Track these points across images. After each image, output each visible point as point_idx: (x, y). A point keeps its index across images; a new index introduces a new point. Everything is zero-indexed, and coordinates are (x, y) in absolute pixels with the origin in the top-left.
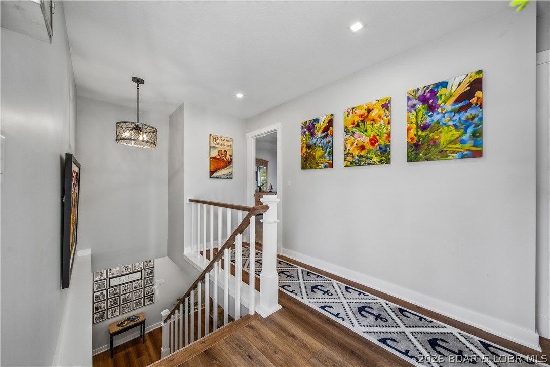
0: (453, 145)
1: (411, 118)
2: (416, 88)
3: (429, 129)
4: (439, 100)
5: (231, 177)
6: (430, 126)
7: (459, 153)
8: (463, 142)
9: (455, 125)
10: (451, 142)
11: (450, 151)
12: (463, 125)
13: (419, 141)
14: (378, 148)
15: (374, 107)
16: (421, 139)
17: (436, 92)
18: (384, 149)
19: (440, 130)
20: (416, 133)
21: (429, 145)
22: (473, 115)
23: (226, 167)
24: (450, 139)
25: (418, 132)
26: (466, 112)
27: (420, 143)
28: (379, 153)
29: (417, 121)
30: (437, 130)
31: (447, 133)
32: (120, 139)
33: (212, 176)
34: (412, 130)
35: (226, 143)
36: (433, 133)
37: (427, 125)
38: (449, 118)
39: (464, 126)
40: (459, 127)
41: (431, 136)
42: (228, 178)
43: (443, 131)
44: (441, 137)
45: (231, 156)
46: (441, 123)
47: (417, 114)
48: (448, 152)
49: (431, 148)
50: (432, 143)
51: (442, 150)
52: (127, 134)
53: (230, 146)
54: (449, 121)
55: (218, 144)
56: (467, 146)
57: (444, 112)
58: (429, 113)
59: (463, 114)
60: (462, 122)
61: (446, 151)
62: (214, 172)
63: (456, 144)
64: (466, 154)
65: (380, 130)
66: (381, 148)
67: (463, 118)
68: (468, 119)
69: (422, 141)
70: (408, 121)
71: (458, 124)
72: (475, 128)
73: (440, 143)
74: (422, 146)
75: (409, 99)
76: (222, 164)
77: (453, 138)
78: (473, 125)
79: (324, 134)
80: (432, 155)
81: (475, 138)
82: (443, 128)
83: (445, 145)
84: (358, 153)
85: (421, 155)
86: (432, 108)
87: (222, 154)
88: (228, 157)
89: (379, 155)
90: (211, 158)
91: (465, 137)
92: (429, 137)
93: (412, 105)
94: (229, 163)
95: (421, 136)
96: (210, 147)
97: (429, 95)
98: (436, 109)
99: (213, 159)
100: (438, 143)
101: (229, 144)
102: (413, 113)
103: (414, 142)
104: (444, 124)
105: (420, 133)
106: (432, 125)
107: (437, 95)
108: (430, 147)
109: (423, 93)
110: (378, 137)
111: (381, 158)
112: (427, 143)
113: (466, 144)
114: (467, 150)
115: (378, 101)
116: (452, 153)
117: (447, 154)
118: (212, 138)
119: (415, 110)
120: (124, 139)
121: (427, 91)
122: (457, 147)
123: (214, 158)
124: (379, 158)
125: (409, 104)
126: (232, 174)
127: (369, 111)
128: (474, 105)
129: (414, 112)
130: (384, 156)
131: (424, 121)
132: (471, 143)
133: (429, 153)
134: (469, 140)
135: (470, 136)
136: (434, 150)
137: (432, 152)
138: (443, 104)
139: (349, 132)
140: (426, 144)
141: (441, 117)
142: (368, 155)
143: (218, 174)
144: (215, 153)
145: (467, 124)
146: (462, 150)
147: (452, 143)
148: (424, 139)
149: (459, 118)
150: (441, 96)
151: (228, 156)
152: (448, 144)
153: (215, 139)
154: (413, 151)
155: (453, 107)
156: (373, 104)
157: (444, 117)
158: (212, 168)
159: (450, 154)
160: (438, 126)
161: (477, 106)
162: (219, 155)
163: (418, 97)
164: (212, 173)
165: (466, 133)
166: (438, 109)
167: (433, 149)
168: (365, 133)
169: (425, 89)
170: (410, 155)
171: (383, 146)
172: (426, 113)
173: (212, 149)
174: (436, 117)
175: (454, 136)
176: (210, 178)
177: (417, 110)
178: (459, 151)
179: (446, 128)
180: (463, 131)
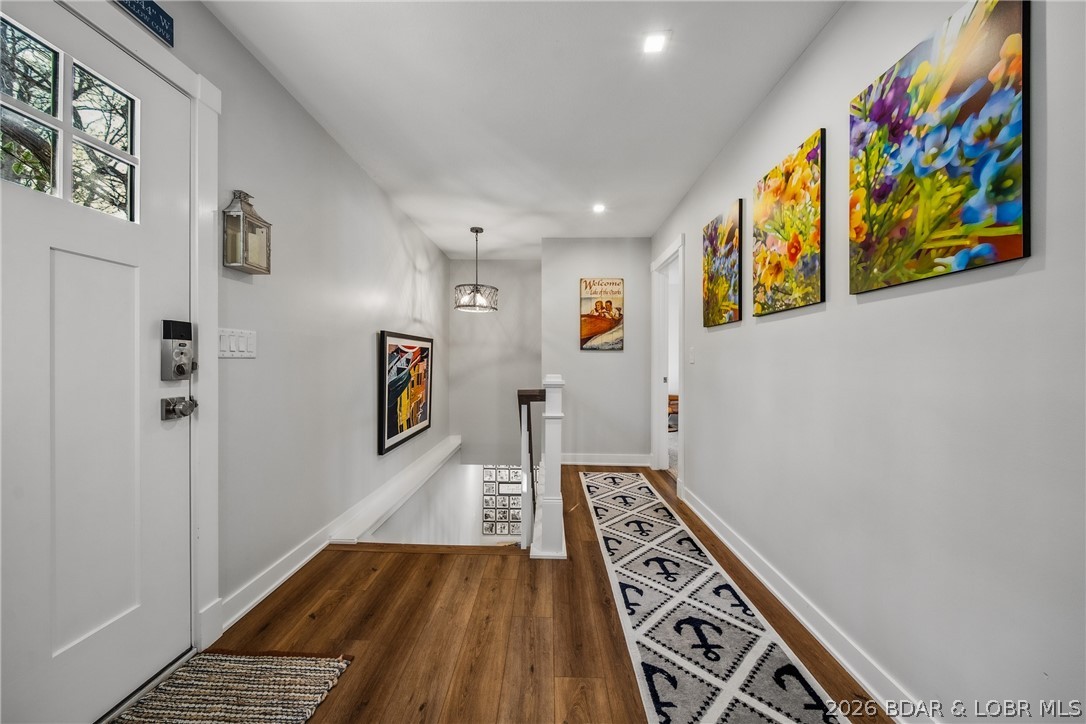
0: (945, 229)
1: (856, 172)
2: (865, 87)
3: (891, 195)
4: (913, 101)
5: (619, 346)
6: (894, 186)
7: (960, 254)
8: (969, 217)
9: (949, 167)
10: (941, 222)
11: (938, 249)
12: (968, 160)
13: (872, 233)
14: (801, 264)
15: (797, 163)
16: (876, 227)
17: (907, 82)
18: (810, 266)
19: (914, 192)
20: (865, 211)
21: (891, 241)
22: (995, 122)
23: (610, 329)
24: (939, 213)
25: (868, 208)
26: (977, 117)
27: (874, 239)
28: (802, 278)
29: (868, 177)
30: (908, 193)
31: (930, 197)
32: (459, 306)
33: (584, 346)
34: (858, 206)
35: (609, 288)
36: (900, 202)
37: (888, 182)
38: (934, 150)
39: (972, 163)
40: (960, 171)
41: (895, 212)
42: (613, 349)
43: (921, 194)
44: (915, 212)
45: (619, 309)
46: (917, 170)
47: (867, 158)
48: (933, 253)
49: (896, 248)
50: (897, 235)
51: (920, 251)
52: (465, 299)
53: (619, 292)
54: (935, 157)
55: (595, 293)
56: (980, 229)
57: (922, 135)
58: (892, 147)
59: (970, 125)
60: (966, 151)
61: (929, 250)
62: (589, 339)
63: (952, 225)
64: (977, 256)
65: (804, 220)
66: (805, 264)
67: (970, 140)
68: (982, 137)
69: (878, 230)
70: (851, 183)
71: (957, 163)
72: (1001, 164)
73: (915, 229)
74: (877, 247)
75: (853, 122)
76: (604, 325)
77: (945, 209)
78: (996, 155)
79: (729, 247)
80: (897, 268)
81: (1000, 198)
82: (922, 185)
83: (927, 233)
84: (772, 283)
85: (875, 270)
86: (896, 133)
87: (602, 308)
88: (614, 312)
89: (802, 282)
90: (582, 316)
91: (975, 200)
92: (891, 216)
93: (858, 136)
94: (617, 322)
95: (875, 217)
96: (581, 299)
97: (891, 96)
98: (906, 133)
99: (587, 319)
100: (911, 231)
101: (615, 288)
102: (860, 157)
103: (863, 238)
104: (924, 171)
105: (873, 209)
106: (898, 180)
107: (909, 91)
108: (895, 245)
109: (879, 96)
110: (801, 238)
111: (806, 290)
112: (887, 236)
113: (976, 220)
114: (982, 240)
115: (802, 146)
116: (943, 256)
117: (931, 260)
118: (584, 285)
119: (865, 149)
120: (463, 306)
121: (888, 86)
122: (955, 233)
123: (588, 316)
124: (803, 289)
125: (853, 136)
126: (622, 340)
127: (788, 175)
128: (997, 88)
129: (862, 154)
130: (809, 285)
131: (882, 175)
132: (990, 214)
133: (891, 264)
134: (983, 207)
135: (987, 194)
136: (903, 253)
137: (897, 259)
138: (921, 110)
139: (760, 235)
140: (886, 239)
141: (917, 151)
142: (787, 284)
143: (595, 342)
144: (589, 308)
145: (981, 154)
146: (968, 242)
147: (943, 225)
148: (881, 226)
149: (960, 143)
150: (917, 88)
151: (614, 310)
152: (932, 231)
153: (589, 285)
154: (860, 262)
155: (945, 113)
156: (794, 157)
157: (923, 150)
158: (584, 332)
159: (937, 260)
160: (911, 181)
161: (1007, 87)
162: (597, 311)
163: (871, 111)
164: (584, 341)
165: (974, 186)
166: (909, 130)
167: (900, 249)
168: (782, 231)
169: (883, 82)
170: (854, 275)
171: (808, 259)
172: (885, 151)
173: (583, 302)
174: (907, 153)
175: (949, 200)
176: (582, 349)
177: (868, 148)
178: (959, 248)
179: (927, 182)
180: (968, 180)
